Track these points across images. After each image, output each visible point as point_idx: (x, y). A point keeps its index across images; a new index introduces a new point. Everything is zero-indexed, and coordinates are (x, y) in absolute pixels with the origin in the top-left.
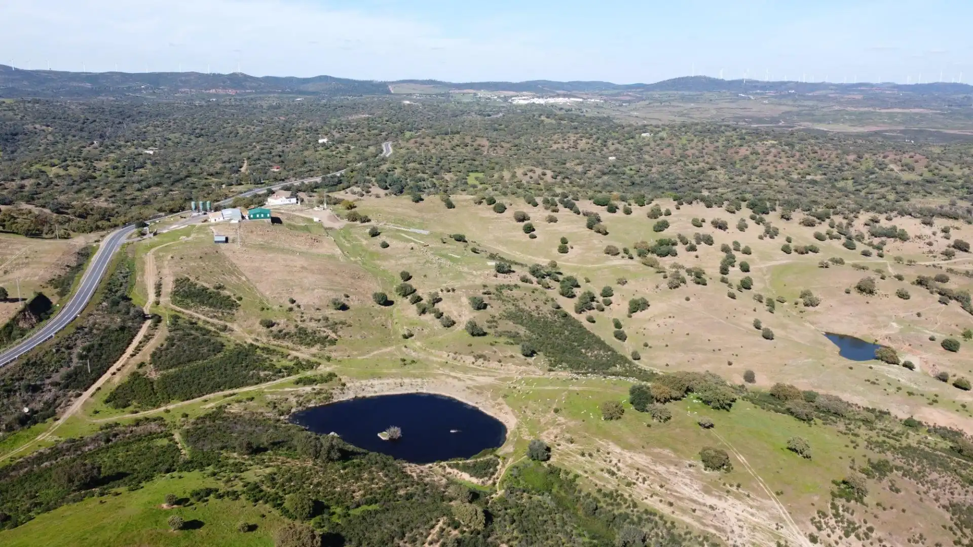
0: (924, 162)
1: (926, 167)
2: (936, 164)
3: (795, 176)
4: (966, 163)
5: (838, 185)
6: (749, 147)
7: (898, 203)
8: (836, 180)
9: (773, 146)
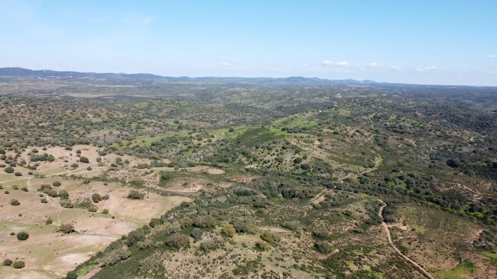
0: (106, 111)
1: (107, 114)
2: (112, 113)
3: (32, 124)
4: (127, 111)
5: (55, 128)
6: (7, 108)
7: (84, 135)
8: (55, 125)
9: (23, 107)
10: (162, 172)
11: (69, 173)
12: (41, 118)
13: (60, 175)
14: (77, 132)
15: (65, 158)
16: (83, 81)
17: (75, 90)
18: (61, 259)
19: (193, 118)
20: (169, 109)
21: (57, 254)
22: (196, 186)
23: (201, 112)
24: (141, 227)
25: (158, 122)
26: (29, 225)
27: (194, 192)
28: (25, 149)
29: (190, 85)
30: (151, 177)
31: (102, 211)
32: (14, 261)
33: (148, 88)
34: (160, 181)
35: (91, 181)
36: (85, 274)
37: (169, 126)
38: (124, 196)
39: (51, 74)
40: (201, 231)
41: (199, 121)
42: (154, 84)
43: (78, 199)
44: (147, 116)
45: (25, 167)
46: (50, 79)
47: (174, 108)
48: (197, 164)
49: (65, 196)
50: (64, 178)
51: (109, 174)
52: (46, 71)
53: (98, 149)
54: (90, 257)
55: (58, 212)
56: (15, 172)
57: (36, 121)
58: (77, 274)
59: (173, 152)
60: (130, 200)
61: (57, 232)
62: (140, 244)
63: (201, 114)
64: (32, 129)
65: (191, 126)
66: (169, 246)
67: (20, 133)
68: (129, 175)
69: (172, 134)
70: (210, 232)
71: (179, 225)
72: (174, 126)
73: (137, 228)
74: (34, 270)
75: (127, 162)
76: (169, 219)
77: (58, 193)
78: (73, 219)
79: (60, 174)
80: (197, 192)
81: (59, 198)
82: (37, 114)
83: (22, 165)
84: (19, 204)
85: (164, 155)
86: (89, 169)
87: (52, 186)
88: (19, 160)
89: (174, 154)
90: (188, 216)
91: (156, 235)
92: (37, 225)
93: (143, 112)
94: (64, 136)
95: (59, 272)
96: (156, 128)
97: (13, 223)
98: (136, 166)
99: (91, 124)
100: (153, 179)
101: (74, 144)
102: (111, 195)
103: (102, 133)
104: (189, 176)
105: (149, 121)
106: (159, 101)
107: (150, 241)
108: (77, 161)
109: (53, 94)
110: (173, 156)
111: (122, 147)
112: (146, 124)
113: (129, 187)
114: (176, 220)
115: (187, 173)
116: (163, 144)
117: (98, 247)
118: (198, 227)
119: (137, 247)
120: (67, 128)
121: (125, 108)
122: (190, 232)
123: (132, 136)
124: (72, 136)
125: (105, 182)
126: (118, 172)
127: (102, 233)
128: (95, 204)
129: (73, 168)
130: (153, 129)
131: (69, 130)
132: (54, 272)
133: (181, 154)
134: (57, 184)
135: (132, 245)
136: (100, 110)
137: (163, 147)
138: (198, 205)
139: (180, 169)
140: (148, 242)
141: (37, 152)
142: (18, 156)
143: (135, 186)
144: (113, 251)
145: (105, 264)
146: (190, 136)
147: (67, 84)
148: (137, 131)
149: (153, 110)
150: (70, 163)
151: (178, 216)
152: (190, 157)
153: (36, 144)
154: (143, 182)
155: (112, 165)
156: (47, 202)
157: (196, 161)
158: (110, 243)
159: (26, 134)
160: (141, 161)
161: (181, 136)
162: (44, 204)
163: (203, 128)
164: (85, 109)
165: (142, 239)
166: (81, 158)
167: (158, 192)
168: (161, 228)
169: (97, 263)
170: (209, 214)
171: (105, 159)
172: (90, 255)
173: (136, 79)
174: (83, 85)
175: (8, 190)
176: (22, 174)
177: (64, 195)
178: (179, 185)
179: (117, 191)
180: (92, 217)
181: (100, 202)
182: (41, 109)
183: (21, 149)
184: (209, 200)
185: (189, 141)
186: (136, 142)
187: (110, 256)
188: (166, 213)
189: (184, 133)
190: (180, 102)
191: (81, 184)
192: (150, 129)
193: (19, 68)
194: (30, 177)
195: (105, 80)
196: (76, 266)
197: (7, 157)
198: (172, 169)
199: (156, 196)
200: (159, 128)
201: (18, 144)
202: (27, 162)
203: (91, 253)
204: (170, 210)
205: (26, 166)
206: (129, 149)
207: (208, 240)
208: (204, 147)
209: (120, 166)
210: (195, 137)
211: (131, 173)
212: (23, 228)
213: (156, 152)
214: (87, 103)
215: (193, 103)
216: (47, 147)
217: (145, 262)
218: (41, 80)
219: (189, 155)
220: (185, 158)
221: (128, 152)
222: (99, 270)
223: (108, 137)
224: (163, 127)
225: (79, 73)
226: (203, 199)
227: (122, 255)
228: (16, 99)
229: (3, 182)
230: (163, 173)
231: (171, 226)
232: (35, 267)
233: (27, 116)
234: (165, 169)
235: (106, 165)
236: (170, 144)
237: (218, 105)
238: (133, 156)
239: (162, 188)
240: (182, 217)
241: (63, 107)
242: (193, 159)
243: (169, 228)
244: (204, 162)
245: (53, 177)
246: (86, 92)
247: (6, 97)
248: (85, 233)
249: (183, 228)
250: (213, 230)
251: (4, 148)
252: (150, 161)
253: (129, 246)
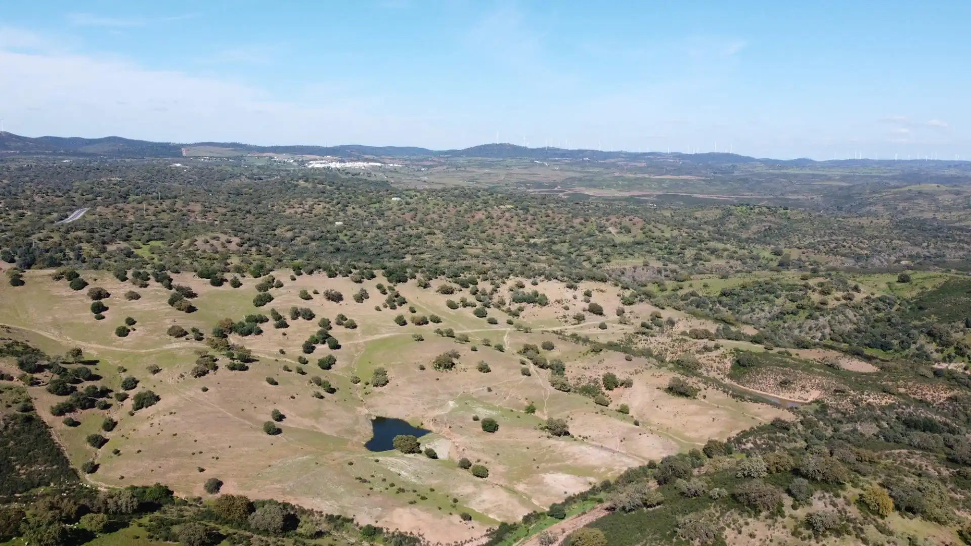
0: (641, 224)
1: (641, 229)
2: (650, 227)
3: (519, 239)
4: (679, 226)
5: (554, 248)
6: (486, 211)
7: (598, 265)
8: (555, 243)
9: (508, 210)
10: (737, 350)
11: (570, 329)
12: (534, 229)
13: (554, 332)
14: (589, 259)
15: (564, 302)
16: (606, 166)
17: (592, 184)
18: (544, 478)
19: (814, 248)
20: (765, 224)
21: (538, 467)
22: (807, 389)
23: (834, 234)
24: (686, 451)
25: (738, 250)
26: (500, 408)
27: (802, 401)
28: (506, 280)
29: (814, 176)
30: (714, 358)
31: (619, 408)
32: (474, 463)
33: (724, 182)
34: (733, 368)
35: (604, 350)
36: (579, 516)
37: (760, 260)
38: (660, 387)
39: (556, 155)
40: (811, 487)
41: (827, 253)
42: (736, 173)
43: (579, 379)
44: (717, 236)
45: (503, 311)
46: (552, 163)
47: (775, 223)
48: (815, 345)
49: (558, 369)
50: (561, 337)
51: (636, 340)
52: (549, 149)
53: (621, 292)
54: (590, 487)
55: (546, 396)
56: (488, 316)
57: (525, 235)
58: (566, 511)
59: (764, 313)
60: (671, 396)
61: (541, 429)
62: (682, 483)
63: (834, 237)
64: (518, 248)
65: (807, 263)
66: (738, 501)
67: (501, 253)
68: (673, 347)
69: (764, 276)
70: (832, 494)
71: (764, 465)
72: (772, 260)
73: (677, 453)
74: (501, 486)
75: (671, 323)
76: (743, 447)
77: (549, 363)
78: (568, 412)
79: (555, 329)
80: (809, 404)
81: (549, 370)
82: (529, 223)
83: (499, 307)
84: (489, 371)
85: (744, 317)
86: (603, 327)
87: (540, 349)
88: (496, 298)
89: (765, 318)
90: (785, 449)
91: (715, 473)
92: (512, 411)
93: (711, 228)
94: (566, 263)
95: (538, 499)
96: (732, 262)
97: (479, 400)
98: (688, 331)
99: (613, 246)
100: (718, 363)
101: (582, 279)
102: (636, 380)
103: (629, 263)
104: (795, 367)
105: (720, 246)
106: (744, 208)
107: (700, 483)
108: (584, 310)
109: (556, 189)
110: (763, 322)
111: (664, 293)
112: (713, 251)
113: (671, 369)
114: (757, 451)
115: (791, 361)
116: (744, 294)
117: (605, 473)
118: (805, 476)
119: (675, 488)
120: (572, 250)
121: (676, 218)
122: (786, 484)
123: (684, 273)
124: (580, 264)
125: (627, 355)
126: (653, 339)
127: (614, 448)
128: (607, 392)
129: (576, 322)
130: (728, 263)
131: (575, 254)
132: (530, 498)
133: (782, 319)
134: (549, 347)
135: (665, 483)
136: (630, 220)
137: (744, 300)
138: (810, 431)
139: (776, 350)
140: (696, 483)
141: (523, 287)
142: (495, 290)
143: (682, 371)
144: (630, 485)
145: (613, 506)
146: (803, 282)
147: (580, 172)
148: (694, 265)
149: (731, 225)
150: (571, 313)
151: (764, 446)
152: (800, 327)
153: (522, 274)
154: (698, 365)
155: (643, 325)
156: (530, 375)
157: (813, 338)
158: (626, 469)
159: (510, 255)
160: (697, 324)
161: (784, 282)
162: (525, 376)
163: (834, 269)
164: (605, 218)
165: (685, 475)
166: (590, 306)
167: (725, 389)
168: (726, 462)
169: (600, 501)
170: (832, 454)
171: (631, 312)
172: (590, 484)
173: (701, 164)
174: (606, 174)
175: (475, 345)
176: (498, 321)
177: (557, 367)
178: (772, 381)
179: (647, 374)
180: (600, 414)
181: (615, 390)
182: (534, 214)
183: (501, 280)
184: (837, 425)
185: (801, 293)
186: (691, 286)
187: (625, 494)
188: (738, 435)
189: (791, 276)
190: (789, 211)
191: (587, 352)
192: (722, 263)
193: (509, 145)
194: (510, 329)
195: (644, 164)
196: (566, 496)
197: (480, 290)
198: (759, 348)
199: (720, 395)
200: (739, 262)
201: (497, 270)
202: (507, 302)
203: (592, 480)
204: (748, 429)
205: (505, 308)
206: (676, 297)
207: (826, 509)
208: (835, 309)
209: (658, 328)
210: (815, 287)
211: (676, 344)
212: (491, 412)
213: (730, 309)
214: (609, 208)
215: (818, 214)
216: (538, 279)
217: (687, 521)
218: (540, 165)
219: (798, 322)
220: (790, 328)
221: (674, 304)
222: (603, 515)
223: (639, 270)
224: (748, 260)
225: (601, 152)
226: (822, 420)
227: (645, 497)
228: (500, 195)
229: (470, 331)
230: (738, 354)
231: (746, 463)
232: (502, 482)
233: (513, 225)
234: (744, 345)
235: (633, 324)
236: (759, 296)
237: (875, 221)
238: (683, 312)
239: (735, 384)
240: (772, 449)
241: (570, 213)
242: (807, 333)
243: (743, 466)
244: (830, 343)
245: (543, 332)
246: (608, 186)
247: (486, 193)
248: (585, 440)
249: (771, 473)
250: (840, 491)
251: (476, 276)
252: (716, 326)
253: (659, 483)
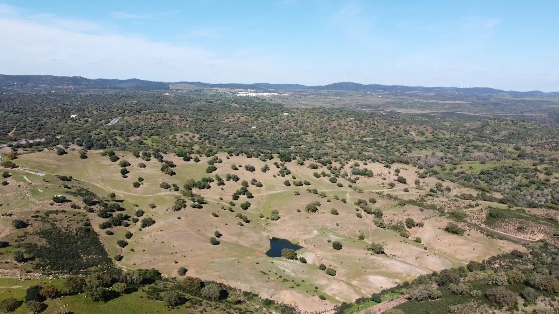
0: (431, 130)
1: (431, 133)
2: (437, 132)
3: (357, 138)
4: (455, 131)
5: (378, 143)
6: (338, 121)
7: (404, 154)
8: (378, 141)
9: (351, 121)
10: (490, 207)
11: (386, 191)
12: (366, 132)
13: (376, 193)
14: (398, 150)
15: (383, 175)
16: (410, 95)
17: (400, 105)
18: (368, 278)
19: (541, 146)
20: (510, 131)
21: (365, 272)
22: (536, 233)
23: (555, 138)
24: (456, 267)
25: (492, 146)
26: (343, 236)
27: (532, 240)
28: (348, 162)
29: (543, 101)
30: (475, 212)
31: (415, 239)
32: (327, 267)
33: (484, 105)
34: (487, 218)
35: (406, 204)
36: (389, 301)
37: (506, 153)
38: (441, 227)
39: (379, 89)
40: (536, 293)
41: (550, 149)
42: (492, 100)
43: (391, 221)
44: (478, 138)
45: (346, 179)
46: (377, 93)
47: (516, 130)
48: (541, 206)
49: (379, 214)
50: (381, 195)
51: (426, 199)
52: (375, 85)
53: (418, 170)
54: (397, 285)
55: (371, 230)
56: (338, 182)
57: (360, 135)
58: (382, 298)
59: (508, 185)
60: (447, 233)
61: (368, 249)
62: (453, 286)
63: (555, 140)
64: (356, 143)
65: (537, 155)
66: (489, 299)
67: (346, 146)
68: (449, 204)
69: (509, 163)
70: (550, 299)
71: (506, 278)
72: (514, 153)
73: (451, 268)
74: (343, 281)
75: (449, 189)
76: (493, 266)
77: (373, 211)
78: (384, 240)
79: (377, 191)
80: (536, 242)
81: (373, 215)
82: (363, 129)
83: (344, 177)
84: (337, 214)
85: (495, 188)
86: (406, 190)
87: (368, 202)
88: (342, 172)
89: (508, 188)
90: (519, 269)
91: (474, 281)
92: (350, 238)
93: (475, 133)
94: (385, 152)
95: (365, 290)
96: (488, 154)
97: (332, 231)
98: (459, 195)
99: (414, 143)
100: (478, 214)
101: (394, 162)
102: (426, 222)
103: (423, 153)
104: (528, 219)
105: (480, 144)
106: (496, 121)
107: (464, 287)
108: (395, 180)
109: (379, 109)
110: (507, 190)
111: (445, 172)
112: (476, 147)
113: (448, 217)
114: (501, 269)
115: (525, 215)
116: (495, 173)
117: (406, 277)
118: (533, 287)
119: (449, 289)
120: (388, 145)
121: (453, 127)
122: (520, 291)
123: (457, 160)
124: (393, 153)
125: (421, 208)
126: (437, 199)
127: (411, 263)
128: (408, 229)
129: (390, 187)
130: (485, 154)
131: (390, 147)
132: (360, 289)
133: (519, 189)
134: (373, 201)
135: (443, 285)
136: (425, 127)
137: (495, 177)
138: (536, 259)
139: (515, 208)
140: (462, 287)
141: (358, 166)
142: (342, 167)
143: (455, 219)
144: (421, 285)
145: (410, 297)
146: (534, 167)
147: (394, 99)
148: (464, 155)
149: (488, 131)
150: (387, 182)
151: (506, 267)
152: (531, 194)
153: (358, 158)
154: (465, 216)
155: (431, 190)
156: (361, 217)
157: (540, 201)
158: (418, 275)
159: (351, 147)
160: (465, 191)
161: (521, 167)
162: (359, 218)
163: (555, 159)
164: (409, 126)
165: (455, 281)
166: (398, 178)
167: (482, 231)
168: (481, 275)
169: (402, 294)
170: (550, 274)
171: (424, 183)
172: (397, 283)
173: (469, 94)
174: (410, 100)
175: (330, 198)
176: (344, 185)
177: (378, 213)
178: (512, 227)
179: (433, 220)
180: (403, 242)
181: (413, 228)
182: (366, 123)
183: (345, 162)
184: (554, 256)
185: (532, 174)
186: (461, 168)
187: (417, 290)
188: (489, 259)
189: (526, 163)
190: (525, 123)
191: (396, 205)
192: (481, 154)
193: (352, 83)
194: (350, 190)
195: (434, 94)
196: (382, 289)
197: (333, 167)
198: (504, 207)
199: (479, 234)
200: (492, 154)
201: (343, 156)
202: (349, 174)
203: (398, 281)
204: (496, 256)
205: (347, 178)
206: (452, 174)
207: (546, 308)
208: (555, 184)
209: (440, 193)
210: (542, 170)
211: (451, 202)
212: (338, 238)
213: (486, 182)
214: (412, 120)
215: (544, 125)
216: (368, 162)
217: (456, 309)
218: (370, 95)
219: (530, 192)
220: (525, 195)
221: (451, 178)
222: (404, 302)
223: (429, 157)
224: (498, 153)
225: (407, 87)
226: (544, 252)
227: (430, 293)
228: (346, 112)
229: (326, 191)
230: (491, 210)
231: (495, 276)
232: (344, 279)
233: (354, 129)
234: (495, 205)
235: (425, 189)
236: (505, 175)
238: (456, 183)
239: (488, 228)
240: (511, 268)
241: (387, 123)
242: (536, 198)
243: (492, 278)
244: (551, 205)
245: (370, 193)
246: (412, 107)
247: (338, 111)
248: (394, 257)
249: (510, 283)
250: (555, 297)
251: (331, 159)
252: (477, 192)
253: (439, 285)
